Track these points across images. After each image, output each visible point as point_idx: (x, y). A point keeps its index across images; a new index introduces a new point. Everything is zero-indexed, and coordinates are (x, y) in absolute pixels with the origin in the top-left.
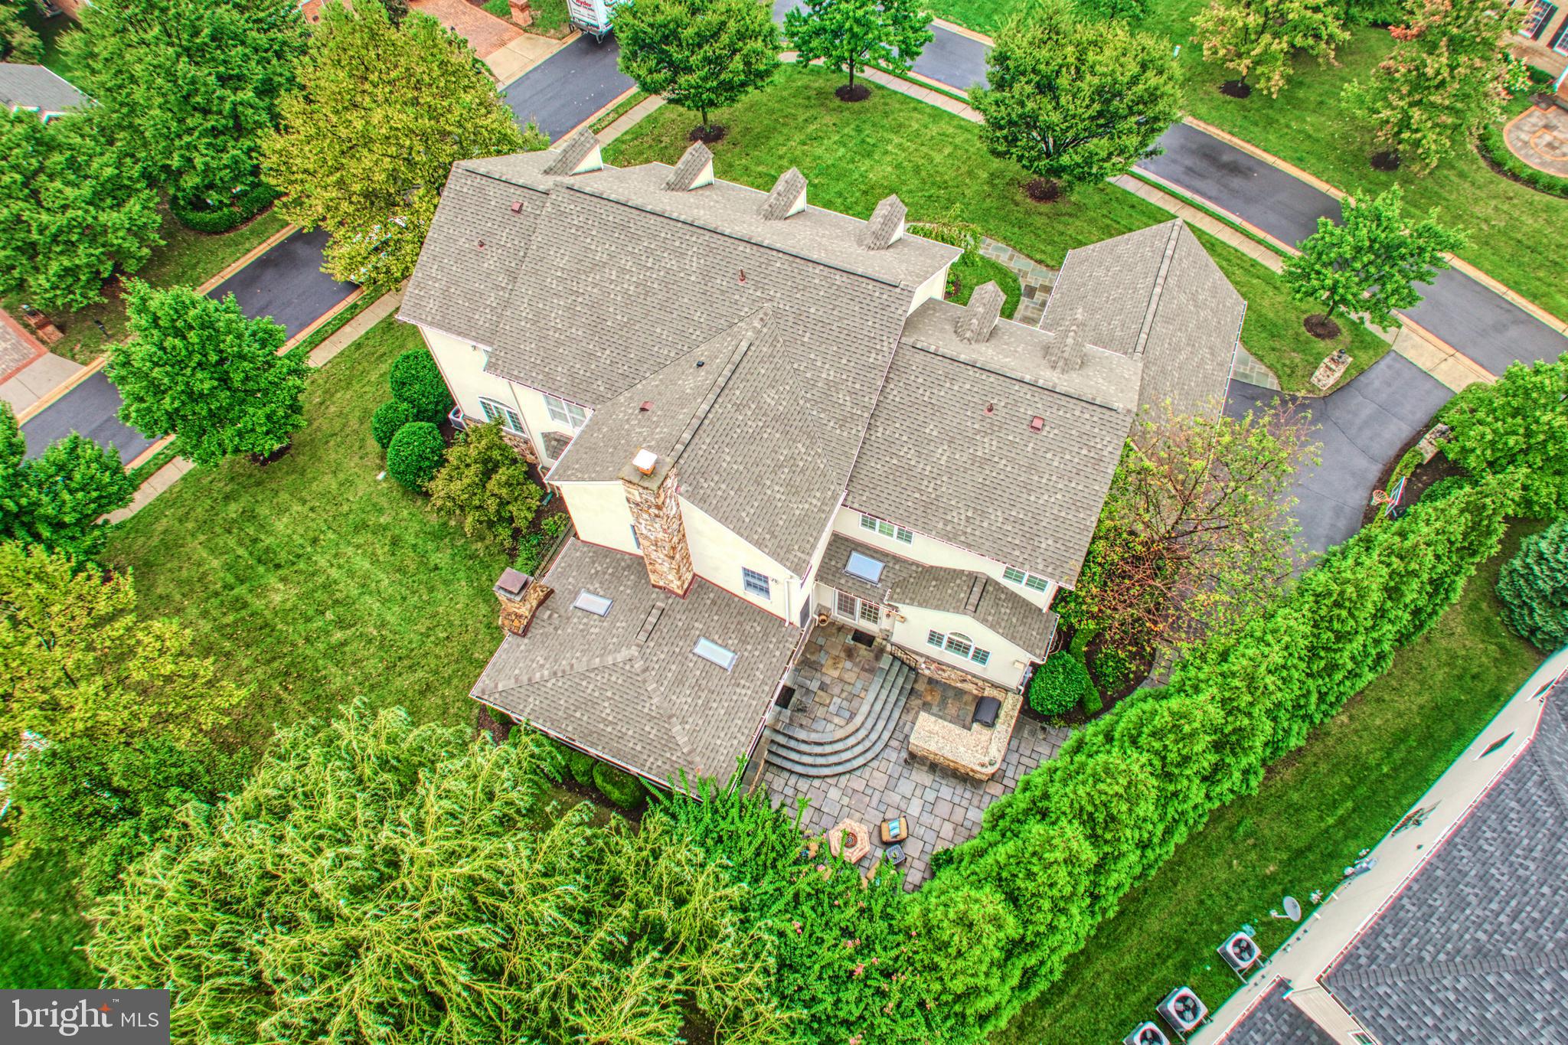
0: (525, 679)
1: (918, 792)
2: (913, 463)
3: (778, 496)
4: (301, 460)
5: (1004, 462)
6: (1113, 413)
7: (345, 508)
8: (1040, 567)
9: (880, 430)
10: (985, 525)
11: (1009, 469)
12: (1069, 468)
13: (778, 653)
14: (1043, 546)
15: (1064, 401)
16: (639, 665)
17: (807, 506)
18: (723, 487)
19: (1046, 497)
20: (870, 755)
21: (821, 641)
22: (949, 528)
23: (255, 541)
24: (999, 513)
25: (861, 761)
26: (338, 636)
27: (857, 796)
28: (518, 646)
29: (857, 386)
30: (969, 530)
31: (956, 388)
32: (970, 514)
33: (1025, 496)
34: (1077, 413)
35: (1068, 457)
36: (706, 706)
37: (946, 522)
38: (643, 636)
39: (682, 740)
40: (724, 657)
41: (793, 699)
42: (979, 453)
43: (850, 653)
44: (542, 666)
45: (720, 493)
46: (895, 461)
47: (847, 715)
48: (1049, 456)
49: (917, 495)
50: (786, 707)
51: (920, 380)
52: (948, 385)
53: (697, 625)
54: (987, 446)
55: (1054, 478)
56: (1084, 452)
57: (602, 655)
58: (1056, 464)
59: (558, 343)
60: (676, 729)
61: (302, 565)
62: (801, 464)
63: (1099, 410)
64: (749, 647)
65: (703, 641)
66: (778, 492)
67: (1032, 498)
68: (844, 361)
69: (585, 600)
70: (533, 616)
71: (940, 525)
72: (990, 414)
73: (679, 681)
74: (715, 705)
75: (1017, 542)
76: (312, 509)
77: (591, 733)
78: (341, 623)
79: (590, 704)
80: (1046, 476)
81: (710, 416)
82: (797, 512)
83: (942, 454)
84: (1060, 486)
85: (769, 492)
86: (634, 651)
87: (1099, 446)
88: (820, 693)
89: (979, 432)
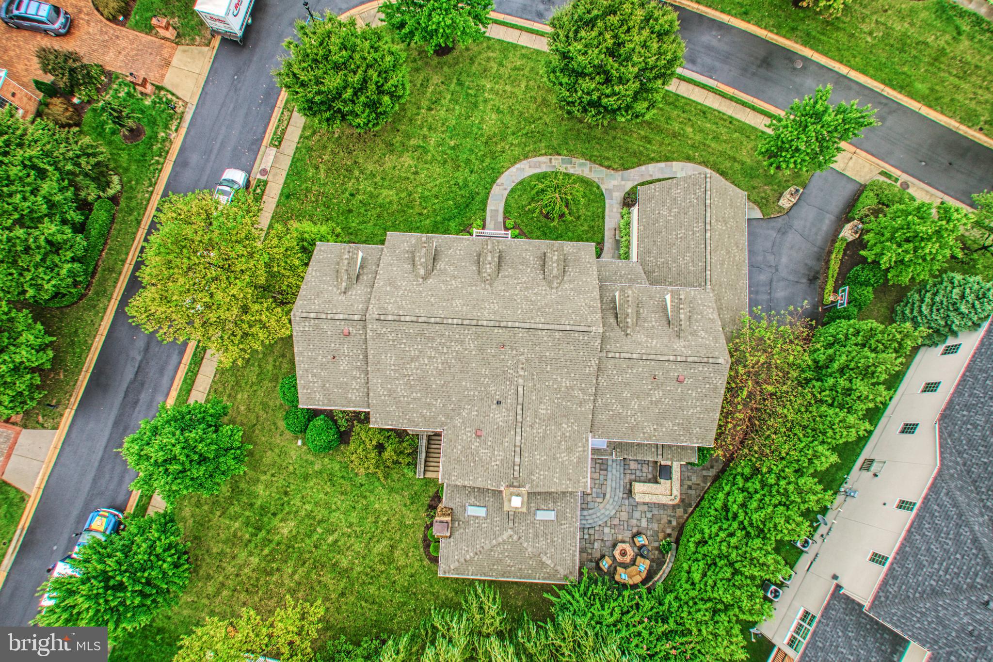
0: (462, 560)
1: (643, 515)
3: (564, 459)
5: (667, 400)
6: (718, 365)
7: (291, 468)
10: (664, 429)
11: (670, 402)
12: (701, 395)
15: (693, 365)
16: (515, 537)
17: (577, 455)
19: (692, 411)
20: (617, 507)
24: (670, 423)
25: (614, 512)
26: (331, 539)
27: (617, 528)
28: (450, 543)
29: (584, 387)
30: (656, 434)
31: (635, 371)
32: (655, 427)
33: (681, 412)
34: (701, 369)
35: (699, 390)
36: (552, 541)
37: (644, 433)
38: (511, 523)
39: (549, 562)
40: (551, 516)
42: (654, 399)
44: (467, 551)
47: (602, 495)
48: (690, 392)
49: (627, 425)
51: (615, 372)
52: (630, 371)
53: (532, 505)
54: (657, 395)
55: (694, 401)
56: (708, 386)
57: (495, 538)
58: (694, 395)
59: (409, 403)
60: (544, 559)
61: (287, 509)
63: (710, 365)
64: (559, 504)
65: (538, 512)
67: (685, 412)
69: (472, 511)
72: (655, 380)
73: (536, 536)
74: (556, 539)
75: (681, 433)
76: (273, 475)
77: (505, 573)
79: (499, 561)
80: (690, 401)
81: (523, 441)
82: (575, 461)
83: (635, 404)
84: (698, 404)
85: (560, 460)
86: (510, 532)
87: (715, 382)
89: (651, 390)
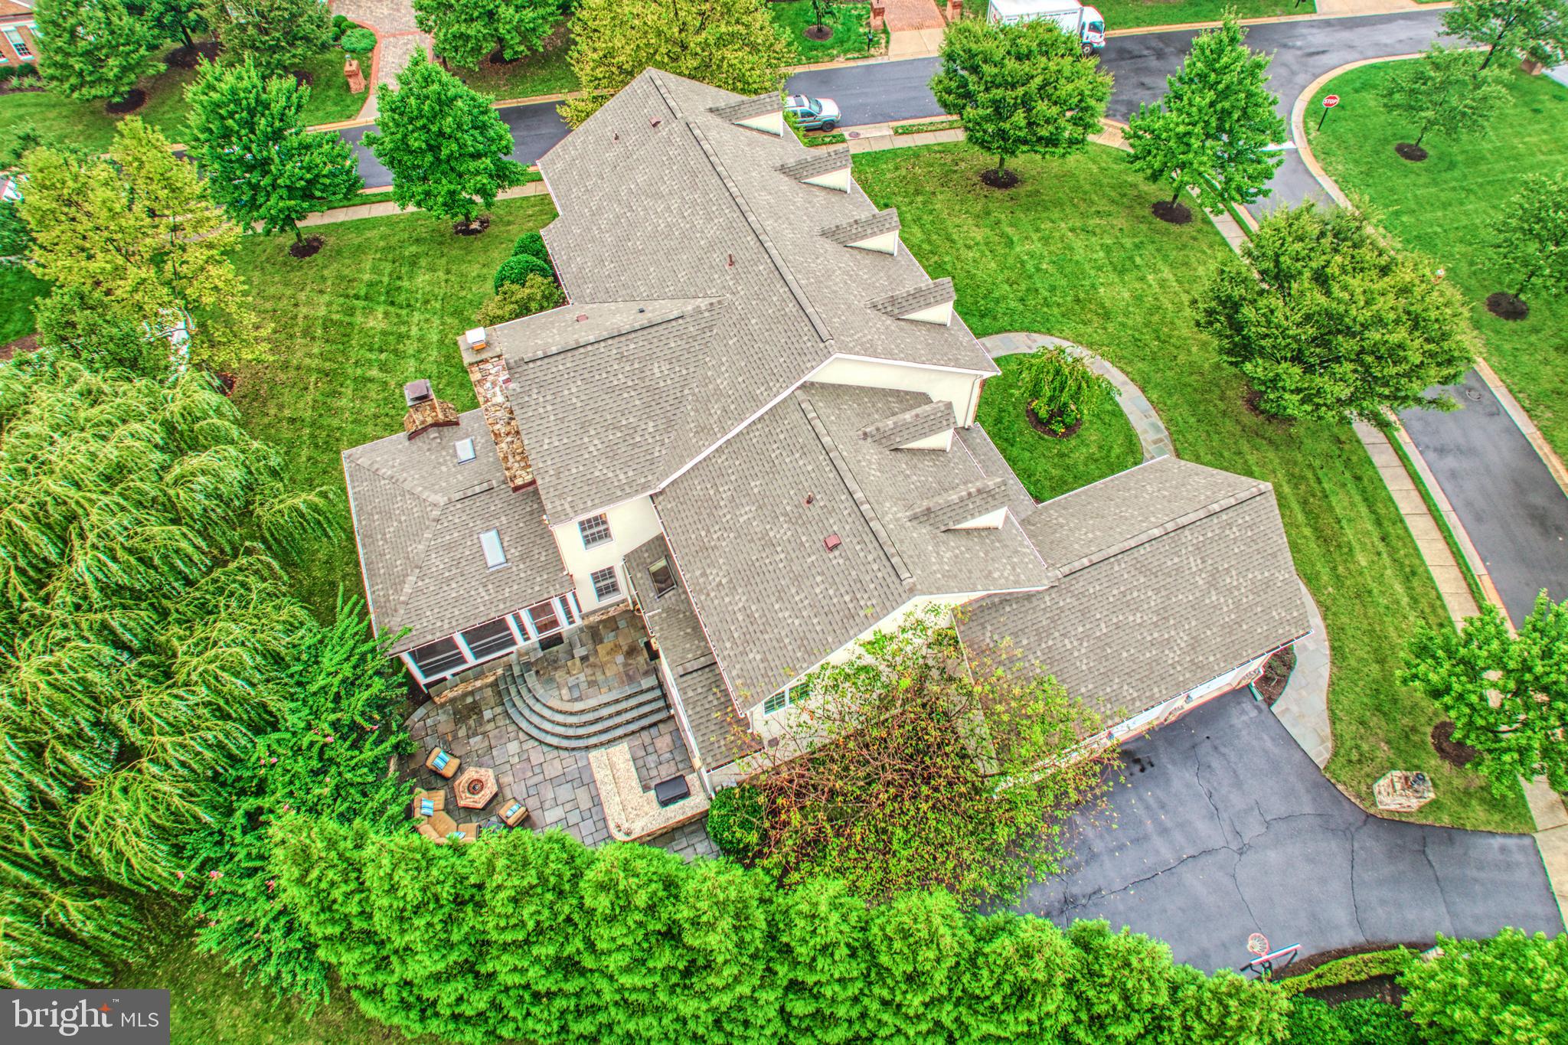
0: (376, 466)
2: (722, 503)
3: (592, 449)
4: (478, 244)
5: (782, 556)
6: (897, 581)
7: (464, 293)
8: (734, 673)
9: (724, 457)
10: (727, 600)
11: (781, 565)
12: (824, 602)
13: (537, 588)
14: (751, 656)
15: (868, 538)
16: (436, 513)
17: (610, 475)
18: (549, 408)
19: (787, 614)
20: (565, 743)
21: (622, 624)
22: (701, 580)
23: (399, 278)
24: (744, 599)
25: (555, 741)
26: (374, 373)
27: (525, 765)
28: (399, 444)
29: (732, 407)
30: (712, 594)
31: (801, 463)
32: (724, 581)
33: (773, 599)
34: (870, 558)
35: (831, 592)
36: (449, 580)
37: (704, 574)
38: (460, 495)
39: (407, 590)
40: (494, 555)
41: (555, 649)
42: (771, 534)
43: (632, 652)
44: (392, 467)
45: (541, 410)
46: (712, 492)
47: (576, 694)
48: (819, 579)
49: (703, 533)
50: (543, 649)
51: (782, 437)
52: (797, 455)
53: (503, 518)
54: (782, 532)
55: (806, 602)
56: (847, 598)
57: (425, 488)
58: (818, 590)
59: (593, 240)
60: (412, 579)
61: (404, 312)
62: (638, 439)
63: (890, 569)
64: (522, 566)
65: (493, 533)
66: (595, 445)
67: (777, 607)
68: (740, 379)
69: (463, 444)
70: (425, 429)
71: (698, 573)
72: (805, 505)
73: (449, 547)
74: (454, 585)
75: (736, 635)
76: (447, 281)
77: (371, 536)
78: (383, 367)
79: (388, 515)
80: (802, 596)
81: (590, 348)
82: (597, 473)
83: (747, 512)
84: (805, 614)
85: (586, 440)
86: (443, 501)
87: (862, 603)
88: (578, 661)
89: (786, 514)
